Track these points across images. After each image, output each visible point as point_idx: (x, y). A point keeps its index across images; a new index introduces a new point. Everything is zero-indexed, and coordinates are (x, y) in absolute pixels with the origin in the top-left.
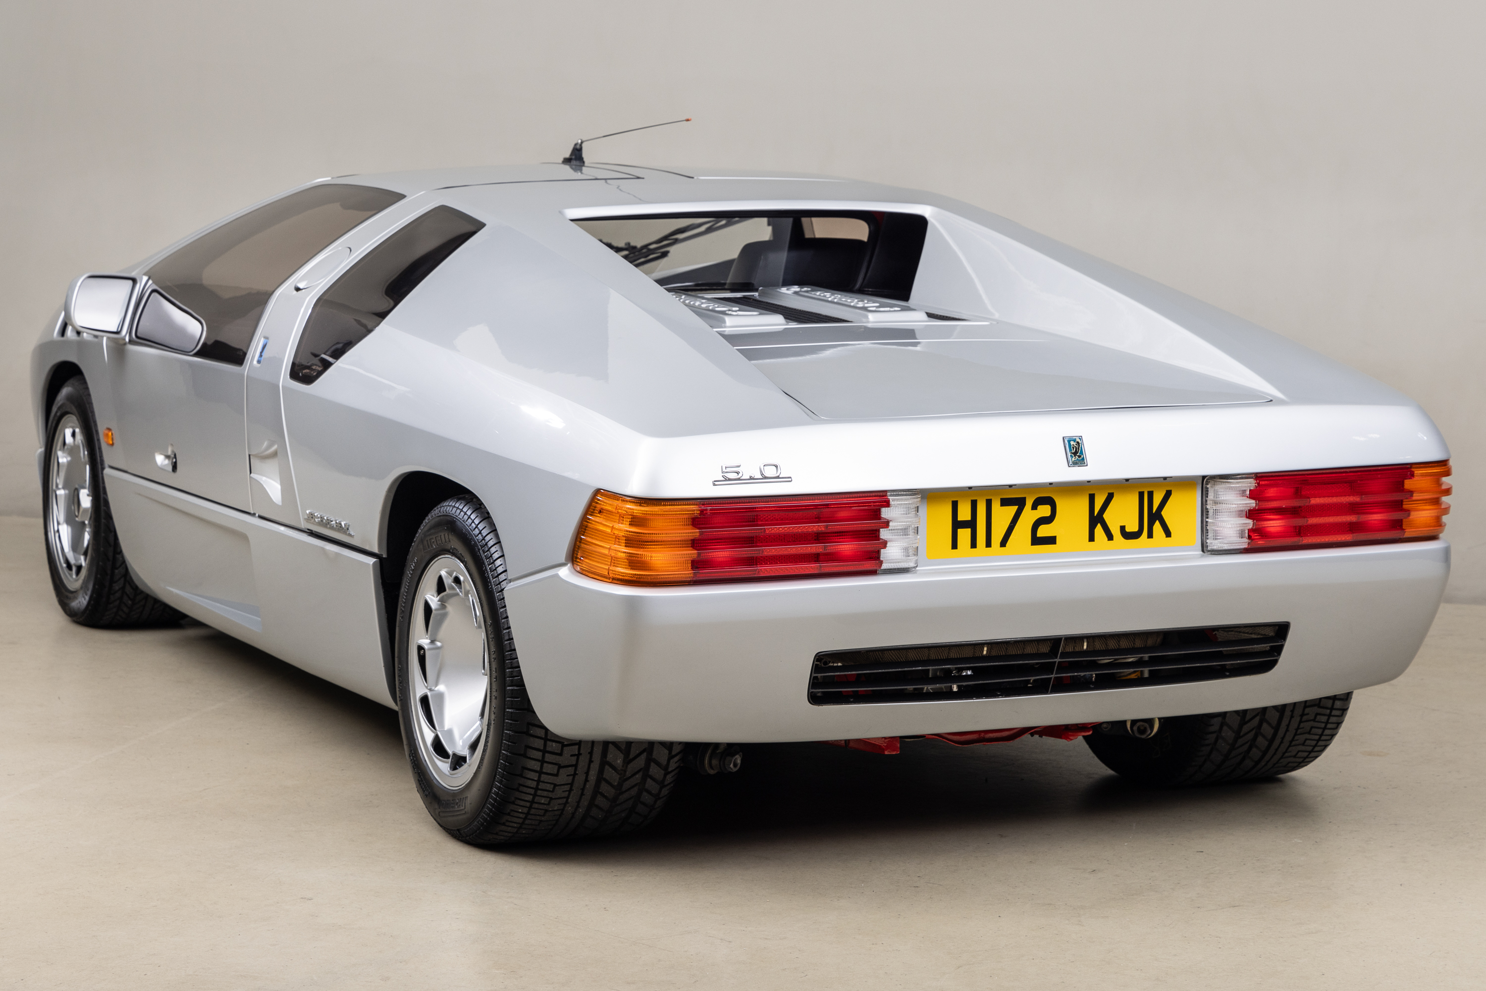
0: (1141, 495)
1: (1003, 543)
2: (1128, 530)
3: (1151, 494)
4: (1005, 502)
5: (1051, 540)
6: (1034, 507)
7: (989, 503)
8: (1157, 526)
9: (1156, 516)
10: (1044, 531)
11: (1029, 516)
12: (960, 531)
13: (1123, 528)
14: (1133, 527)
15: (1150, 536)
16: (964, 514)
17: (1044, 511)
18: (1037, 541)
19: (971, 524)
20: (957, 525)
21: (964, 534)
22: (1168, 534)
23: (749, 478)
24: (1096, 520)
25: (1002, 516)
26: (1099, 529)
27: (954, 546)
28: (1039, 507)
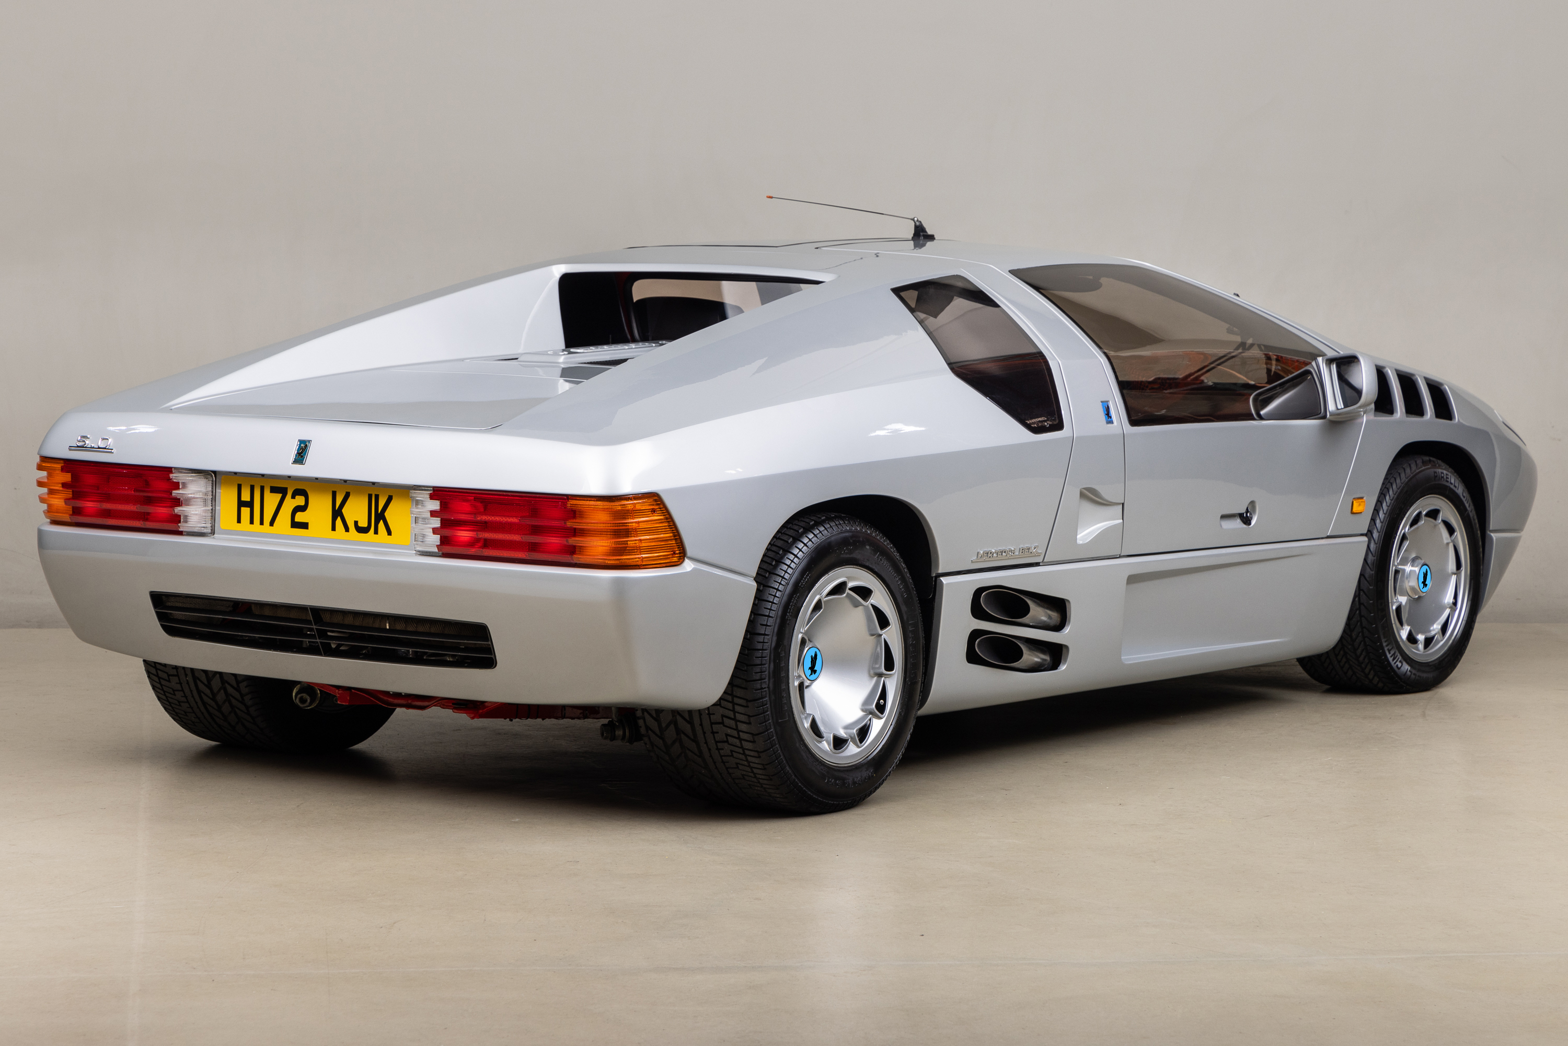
0: (370, 496)
1: (272, 524)
2: (360, 525)
3: (377, 497)
4: (274, 490)
5: (304, 526)
6: (293, 497)
7: (262, 489)
8: (381, 524)
9: (380, 517)
10: (300, 517)
11: (290, 504)
12: (243, 509)
13: (356, 523)
14: (363, 523)
15: (376, 532)
16: (246, 497)
17: (300, 500)
18: (295, 525)
19: (250, 504)
20: (241, 504)
21: (245, 511)
22: (389, 533)
23: (97, 447)
24: (337, 513)
25: (272, 500)
26: (339, 521)
27: (239, 521)
28: (297, 497)
